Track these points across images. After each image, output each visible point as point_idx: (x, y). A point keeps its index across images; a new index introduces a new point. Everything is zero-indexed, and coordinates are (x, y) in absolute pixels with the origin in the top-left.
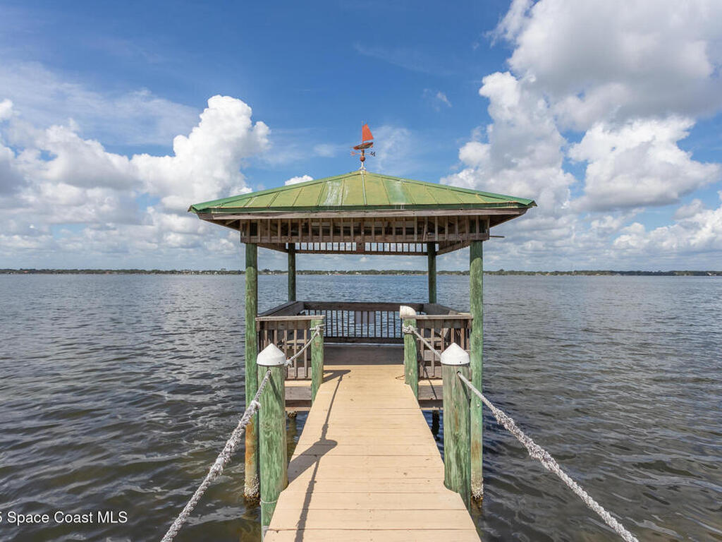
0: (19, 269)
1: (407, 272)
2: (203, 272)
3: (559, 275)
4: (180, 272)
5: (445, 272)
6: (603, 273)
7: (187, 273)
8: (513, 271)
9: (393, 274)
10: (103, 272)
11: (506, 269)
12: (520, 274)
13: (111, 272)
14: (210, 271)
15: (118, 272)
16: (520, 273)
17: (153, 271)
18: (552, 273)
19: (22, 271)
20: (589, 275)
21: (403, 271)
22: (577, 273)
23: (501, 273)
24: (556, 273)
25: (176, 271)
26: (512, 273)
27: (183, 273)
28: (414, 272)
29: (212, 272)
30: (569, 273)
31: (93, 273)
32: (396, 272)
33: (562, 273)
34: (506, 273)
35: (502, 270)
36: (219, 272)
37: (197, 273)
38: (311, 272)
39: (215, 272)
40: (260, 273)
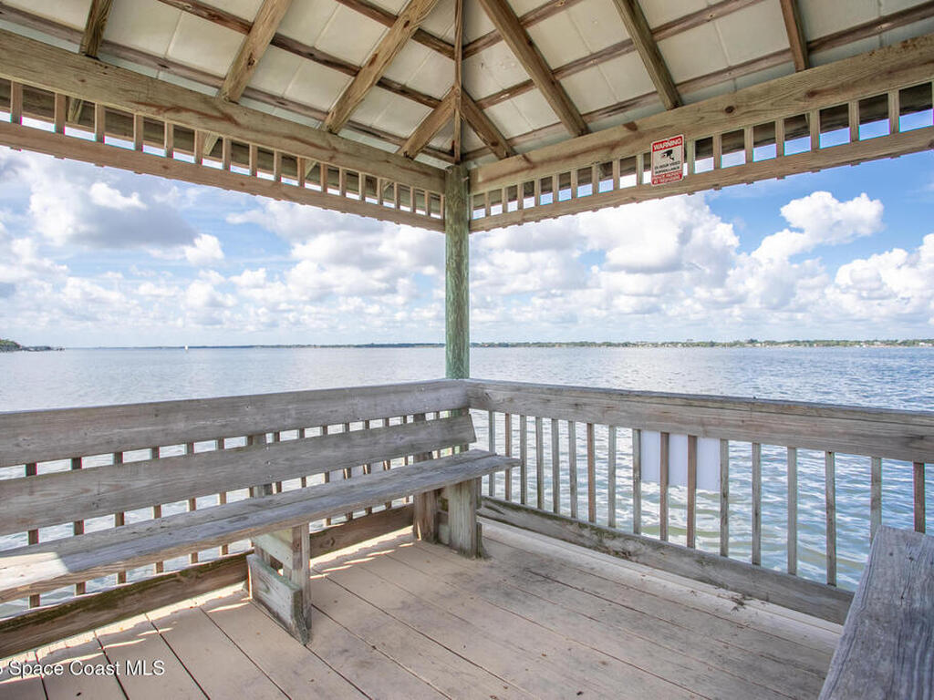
2: (663, 344)
4: (635, 345)
7: (643, 345)
10: (553, 345)
13: (560, 345)
14: (672, 343)
15: (568, 344)
17: (604, 344)
25: (629, 343)
27: (638, 346)
29: (675, 344)
31: (543, 346)
36: (684, 345)
37: (655, 345)
38: (828, 344)
39: (677, 343)
40: (742, 345)
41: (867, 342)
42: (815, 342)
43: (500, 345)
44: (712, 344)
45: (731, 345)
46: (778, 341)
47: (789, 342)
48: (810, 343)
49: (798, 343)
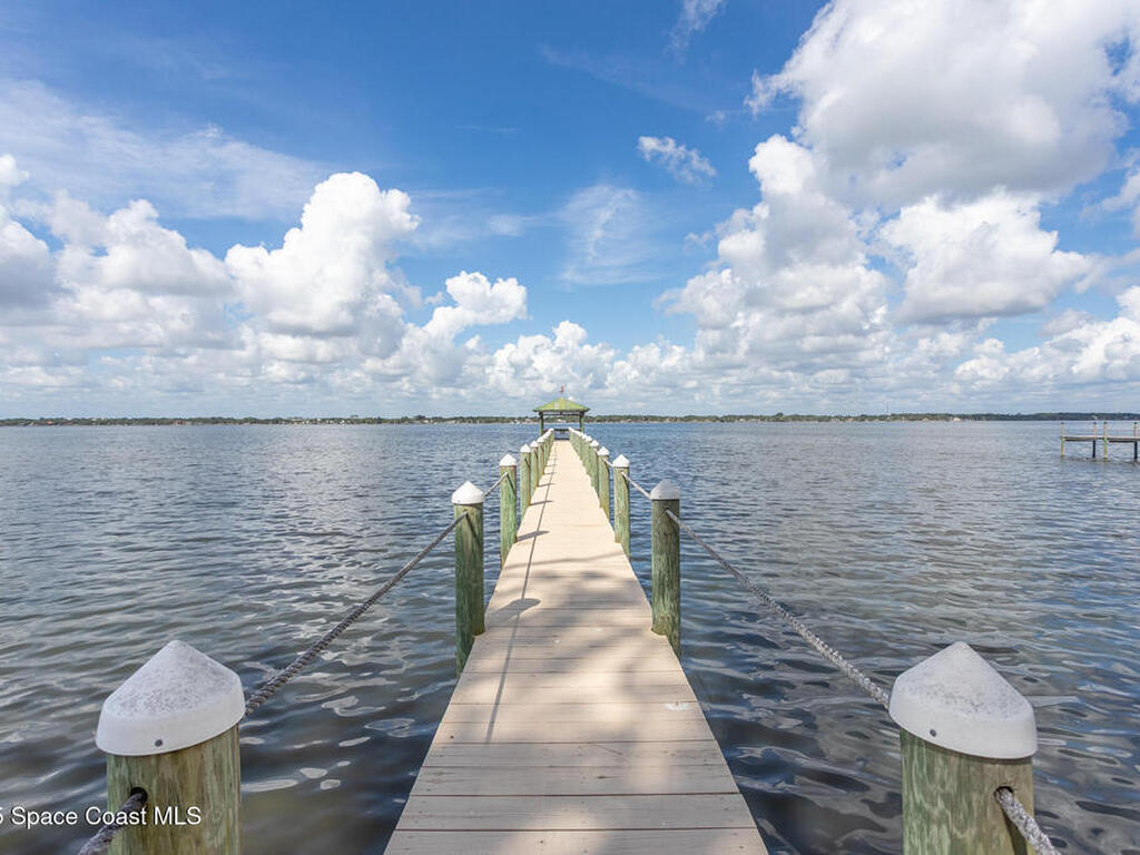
0: (38, 418)
1: (636, 418)
2: (323, 420)
3: (867, 421)
4: (288, 421)
5: (695, 417)
6: (933, 417)
7: (299, 422)
8: (797, 416)
9: (614, 421)
10: (170, 422)
11: (786, 414)
12: (808, 420)
13: (182, 421)
14: (333, 419)
15: (194, 421)
16: (809, 418)
17: (246, 420)
18: (856, 419)
19: (42, 422)
20: (913, 420)
21: (629, 417)
22: (895, 417)
23: (779, 418)
24: (863, 418)
25: (281, 420)
26: (796, 418)
27: (293, 423)
28: (646, 418)
29: (338, 421)
30: (882, 418)
31: (154, 424)
32: (619, 418)
33: (872, 418)
34: (786, 419)
35: (781, 414)
36: (347, 421)
37: (314, 421)
38: (488, 420)
39: (340, 420)
40: (410, 421)
41: (520, 419)
42: (478, 418)
43: (75, 422)
44: (380, 421)
45: (399, 421)
46: (445, 417)
47: (455, 419)
48: (474, 420)
49: (462, 420)
